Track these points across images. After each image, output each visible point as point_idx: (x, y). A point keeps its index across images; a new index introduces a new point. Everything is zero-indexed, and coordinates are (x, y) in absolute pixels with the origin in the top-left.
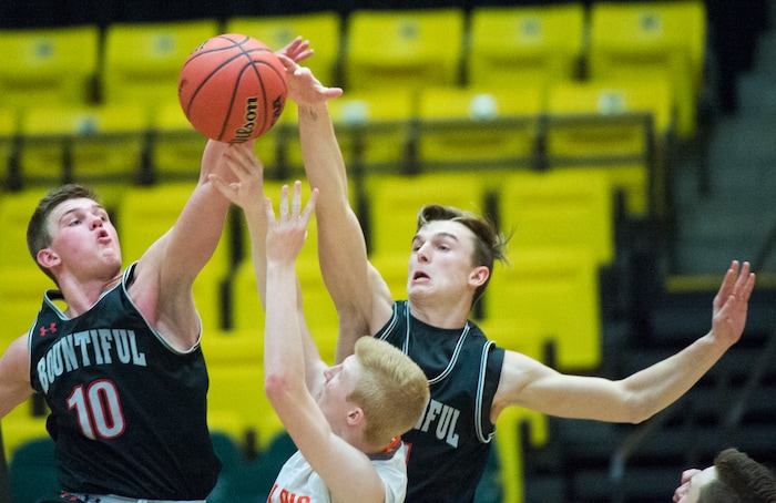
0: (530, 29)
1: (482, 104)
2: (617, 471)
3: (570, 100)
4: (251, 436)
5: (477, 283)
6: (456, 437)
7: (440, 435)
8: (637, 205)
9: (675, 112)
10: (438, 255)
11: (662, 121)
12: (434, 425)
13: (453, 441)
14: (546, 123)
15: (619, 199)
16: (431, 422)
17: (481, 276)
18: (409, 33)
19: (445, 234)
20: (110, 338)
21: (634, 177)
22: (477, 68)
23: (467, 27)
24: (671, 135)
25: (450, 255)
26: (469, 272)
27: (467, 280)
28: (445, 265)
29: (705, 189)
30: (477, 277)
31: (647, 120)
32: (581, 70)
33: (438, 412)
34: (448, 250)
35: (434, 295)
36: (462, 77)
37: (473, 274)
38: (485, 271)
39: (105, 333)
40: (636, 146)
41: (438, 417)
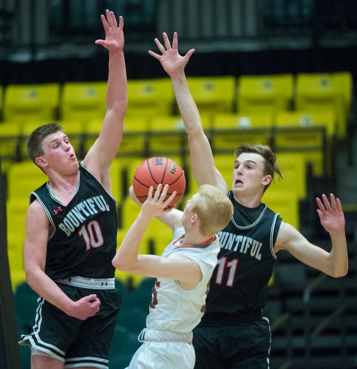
0: (268, 86)
1: (244, 122)
2: (306, 297)
3: (286, 120)
4: (130, 280)
5: (265, 183)
6: (260, 255)
7: (252, 254)
8: (318, 170)
9: (336, 126)
10: (247, 172)
11: (331, 130)
12: (249, 250)
13: (259, 257)
14: (274, 131)
15: (309, 168)
16: (248, 248)
17: (268, 180)
18: (209, 87)
19: (250, 161)
20: (93, 202)
21: (317, 157)
22: (242, 104)
23: (237, 85)
24: (335, 137)
25: (252, 171)
26: (261, 179)
27: (261, 182)
28: (250, 176)
29: (351, 163)
30: (266, 180)
31: (323, 130)
32: (292, 106)
33: (251, 243)
34: (252, 168)
35: (245, 191)
36: (234, 109)
37: (264, 179)
38: (270, 178)
39: (89, 201)
40: (317, 142)
41: (251, 246)
